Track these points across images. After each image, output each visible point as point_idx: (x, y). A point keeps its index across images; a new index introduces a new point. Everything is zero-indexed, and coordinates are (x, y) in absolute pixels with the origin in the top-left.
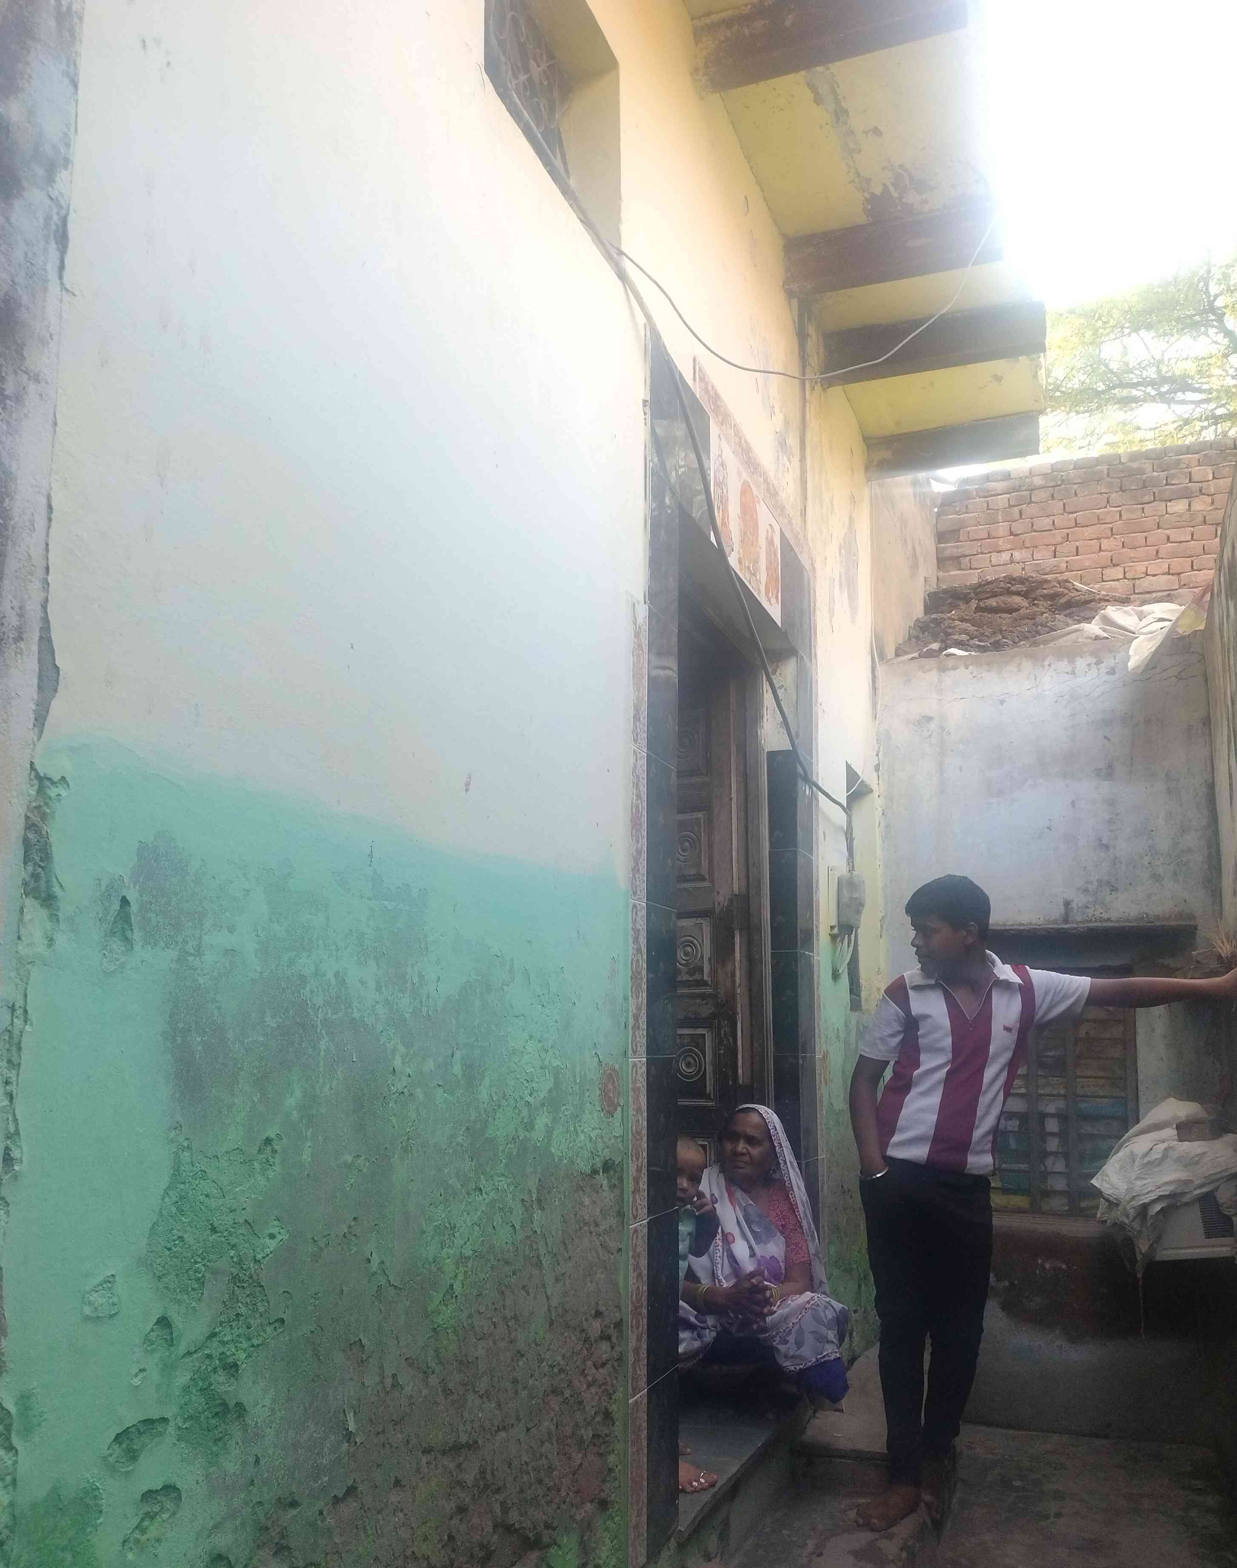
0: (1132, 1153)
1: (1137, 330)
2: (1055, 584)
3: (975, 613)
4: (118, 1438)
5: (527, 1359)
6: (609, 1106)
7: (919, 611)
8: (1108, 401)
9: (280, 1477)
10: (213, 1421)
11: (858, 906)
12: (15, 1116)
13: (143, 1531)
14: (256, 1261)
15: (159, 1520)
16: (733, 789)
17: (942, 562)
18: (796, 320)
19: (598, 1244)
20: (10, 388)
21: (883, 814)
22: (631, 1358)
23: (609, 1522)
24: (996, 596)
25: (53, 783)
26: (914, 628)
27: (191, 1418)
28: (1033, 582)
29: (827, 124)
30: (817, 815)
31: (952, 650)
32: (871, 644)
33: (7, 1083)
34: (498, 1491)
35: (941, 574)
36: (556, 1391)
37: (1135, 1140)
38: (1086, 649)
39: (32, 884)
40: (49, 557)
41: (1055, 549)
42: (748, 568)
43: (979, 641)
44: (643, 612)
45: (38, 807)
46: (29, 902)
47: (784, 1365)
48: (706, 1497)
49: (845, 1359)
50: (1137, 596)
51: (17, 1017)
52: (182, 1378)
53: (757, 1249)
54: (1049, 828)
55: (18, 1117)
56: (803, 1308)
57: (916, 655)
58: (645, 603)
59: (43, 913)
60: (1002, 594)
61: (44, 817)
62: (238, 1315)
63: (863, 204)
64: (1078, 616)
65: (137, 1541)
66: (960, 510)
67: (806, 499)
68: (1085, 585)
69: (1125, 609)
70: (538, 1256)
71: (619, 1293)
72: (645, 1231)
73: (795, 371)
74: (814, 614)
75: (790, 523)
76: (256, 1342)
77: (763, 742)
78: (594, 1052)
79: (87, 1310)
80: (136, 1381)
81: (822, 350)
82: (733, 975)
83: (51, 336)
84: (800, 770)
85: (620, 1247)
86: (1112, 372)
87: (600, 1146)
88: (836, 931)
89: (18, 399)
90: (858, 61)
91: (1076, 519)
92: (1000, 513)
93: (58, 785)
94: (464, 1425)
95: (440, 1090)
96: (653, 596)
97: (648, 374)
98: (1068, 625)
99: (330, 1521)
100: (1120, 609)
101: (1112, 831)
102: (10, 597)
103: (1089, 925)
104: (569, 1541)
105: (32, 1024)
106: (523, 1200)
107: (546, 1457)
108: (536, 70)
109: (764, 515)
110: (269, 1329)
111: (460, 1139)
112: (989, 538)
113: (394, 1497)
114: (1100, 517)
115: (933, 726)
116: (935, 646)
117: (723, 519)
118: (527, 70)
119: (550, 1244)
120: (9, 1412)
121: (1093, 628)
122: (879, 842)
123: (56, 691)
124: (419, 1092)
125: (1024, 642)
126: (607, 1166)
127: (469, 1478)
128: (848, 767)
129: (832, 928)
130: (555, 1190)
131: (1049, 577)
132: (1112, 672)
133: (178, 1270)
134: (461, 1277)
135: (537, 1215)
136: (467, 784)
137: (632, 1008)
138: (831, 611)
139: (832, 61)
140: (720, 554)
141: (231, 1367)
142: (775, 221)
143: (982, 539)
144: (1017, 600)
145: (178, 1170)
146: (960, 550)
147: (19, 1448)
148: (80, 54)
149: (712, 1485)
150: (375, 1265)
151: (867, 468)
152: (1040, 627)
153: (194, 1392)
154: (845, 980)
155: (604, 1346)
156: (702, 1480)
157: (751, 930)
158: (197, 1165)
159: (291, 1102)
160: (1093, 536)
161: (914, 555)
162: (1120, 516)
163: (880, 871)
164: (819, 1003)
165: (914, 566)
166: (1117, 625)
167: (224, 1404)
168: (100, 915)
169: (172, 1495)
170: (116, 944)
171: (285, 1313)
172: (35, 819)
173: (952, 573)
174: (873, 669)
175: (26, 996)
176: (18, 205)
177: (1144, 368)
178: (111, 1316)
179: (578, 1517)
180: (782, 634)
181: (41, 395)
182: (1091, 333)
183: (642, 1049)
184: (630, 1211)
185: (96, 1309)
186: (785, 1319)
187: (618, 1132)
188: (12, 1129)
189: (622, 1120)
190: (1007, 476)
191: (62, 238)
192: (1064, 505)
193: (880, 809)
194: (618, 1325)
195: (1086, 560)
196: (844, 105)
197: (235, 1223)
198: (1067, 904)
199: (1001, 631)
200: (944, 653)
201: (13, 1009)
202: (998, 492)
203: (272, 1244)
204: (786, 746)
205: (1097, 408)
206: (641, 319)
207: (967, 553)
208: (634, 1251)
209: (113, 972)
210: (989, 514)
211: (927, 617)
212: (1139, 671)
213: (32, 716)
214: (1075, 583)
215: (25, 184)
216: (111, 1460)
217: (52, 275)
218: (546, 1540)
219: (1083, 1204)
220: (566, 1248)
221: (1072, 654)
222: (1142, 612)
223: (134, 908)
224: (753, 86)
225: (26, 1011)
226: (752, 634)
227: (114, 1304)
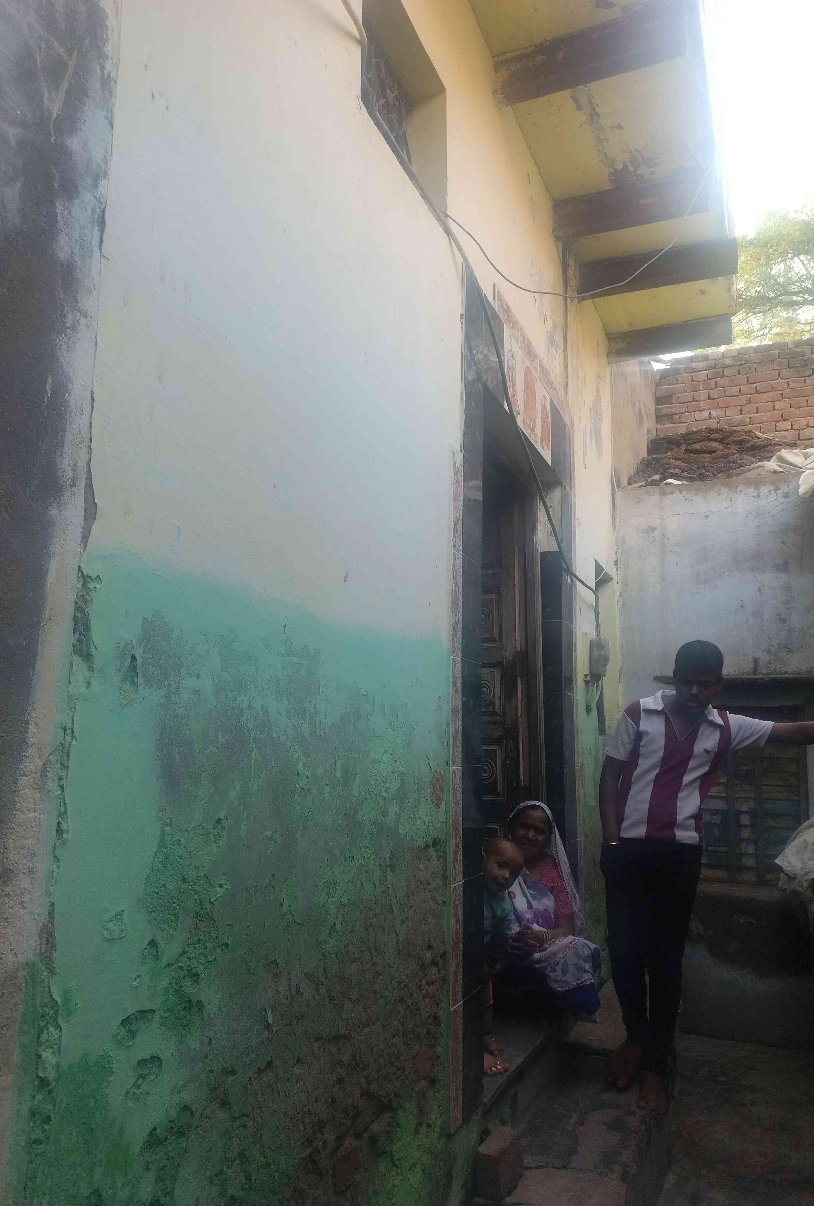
0: (805, 841)
1: (798, 255)
2: (742, 433)
3: (684, 453)
4: (123, 1023)
5: (383, 977)
6: (437, 800)
7: (644, 453)
8: (777, 305)
9: (225, 1053)
10: (182, 1013)
11: (605, 660)
12: (65, 801)
13: (138, 1087)
14: (211, 903)
15: (148, 1080)
16: (516, 578)
17: (659, 418)
18: (561, 255)
19: (430, 898)
20: (69, 321)
21: (620, 595)
22: (452, 979)
23: (437, 1094)
24: (700, 442)
25: (92, 580)
26: (641, 465)
27: (168, 1010)
28: (726, 432)
29: (585, 123)
30: (575, 597)
31: (670, 481)
32: (612, 477)
33: (60, 779)
34: (364, 1069)
35: (659, 426)
36: (402, 1000)
37: (806, 832)
38: (767, 480)
39: (78, 647)
40: (92, 431)
41: (741, 409)
42: (529, 426)
43: (688, 473)
44: (460, 458)
45: (82, 596)
46: (77, 659)
47: (553, 987)
48: (501, 1079)
49: (596, 984)
50: (801, 441)
51: (67, 735)
52: (164, 983)
53: (534, 903)
54: (742, 607)
55: (66, 801)
56: (567, 946)
57: (643, 483)
58: (461, 452)
59: (84, 666)
60: (704, 441)
61: (85, 601)
62: (199, 940)
63: (609, 176)
64: (759, 456)
65: (134, 1093)
66: (672, 383)
67: (567, 377)
68: (763, 434)
69: (795, 451)
70: (391, 905)
71: (444, 933)
72: (461, 889)
73: (560, 290)
74: (573, 456)
75: (557, 394)
76: (210, 958)
77: (537, 545)
78: (427, 762)
79: (106, 934)
80: (135, 984)
81: (578, 275)
82: (516, 708)
83: (94, 287)
84: (564, 565)
85: (445, 900)
86: (779, 284)
87: (431, 828)
88: (588, 678)
89: (74, 328)
90: (607, 81)
91: (756, 388)
92: (701, 384)
93: (95, 581)
94: (343, 1022)
95: (328, 788)
96: (467, 448)
97: (464, 296)
98: (752, 463)
99: (256, 1086)
100: (791, 451)
101: (788, 609)
102: (68, 458)
103: (772, 676)
104: (411, 1106)
105: (76, 740)
106: (380, 865)
107: (396, 1047)
108: (391, 96)
109: (540, 390)
110: (218, 950)
111: (340, 822)
112: (693, 401)
113: (297, 1071)
114: (774, 386)
115: (656, 533)
116: (657, 477)
117: (512, 393)
118: (385, 97)
119: (398, 896)
120: (57, 1002)
121: (772, 464)
122: (617, 615)
123: (94, 519)
124: (314, 789)
125: (721, 475)
126: (436, 843)
127: (345, 1059)
128: (596, 562)
129: (586, 676)
130: (401, 859)
131: (738, 428)
132: (786, 496)
133: (162, 908)
134: (340, 918)
135: (390, 876)
136: (346, 577)
137: (452, 732)
138: (585, 454)
139: (590, 82)
140: (511, 418)
141: (194, 975)
142: (547, 190)
143: (689, 402)
144: (715, 444)
145: (163, 839)
146: (672, 410)
147: (63, 1027)
148: (115, 105)
149: (506, 1071)
150: (285, 908)
151: (608, 355)
152: (732, 464)
153: (171, 992)
154: (595, 713)
155: (434, 970)
156: (499, 1067)
157: (529, 678)
158: (175, 836)
159: (233, 794)
160: (769, 400)
161: (641, 413)
162: (788, 385)
163: (618, 636)
164: (577, 729)
165: (641, 423)
166: (788, 461)
167: (190, 1001)
168: (119, 667)
169: (157, 1063)
170: (128, 686)
171: (228, 939)
172: (82, 604)
173: (666, 426)
174: (613, 493)
175: (73, 721)
176: (75, 202)
177: (803, 281)
178: (121, 939)
179: (417, 1090)
180: (551, 470)
181: (88, 326)
182: (765, 257)
183: (459, 761)
184: (451, 875)
185: (111, 933)
186: (554, 954)
187: (443, 819)
188: (63, 810)
189: (446, 811)
190: (706, 358)
191: (102, 223)
192: (748, 378)
193: (618, 592)
194: (443, 955)
195: (764, 416)
196: (597, 110)
197: (198, 877)
198: (756, 661)
199: (704, 467)
200: (664, 482)
201: (65, 729)
202: (700, 369)
203: (220, 892)
204: (554, 548)
205: (769, 310)
206: (460, 260)
207: (678, 411)
208: (454, 903)
209: (126, 705)
210: (694, 384)
211: (650, 457)
212: (808, 495)
213: (81, 536)
214: (756, 433)
215: (80, 189)
216: (119, 1037)
217: (96, 248)
218: (395, 1104)
219: (768, 877)
220: (409, 900)
221: (757, 483)
222: (807, 453)
223: (139, 661)
224: (535, 100)
225: (73, 731)
226: (532, 470)
227: (122, 930)
